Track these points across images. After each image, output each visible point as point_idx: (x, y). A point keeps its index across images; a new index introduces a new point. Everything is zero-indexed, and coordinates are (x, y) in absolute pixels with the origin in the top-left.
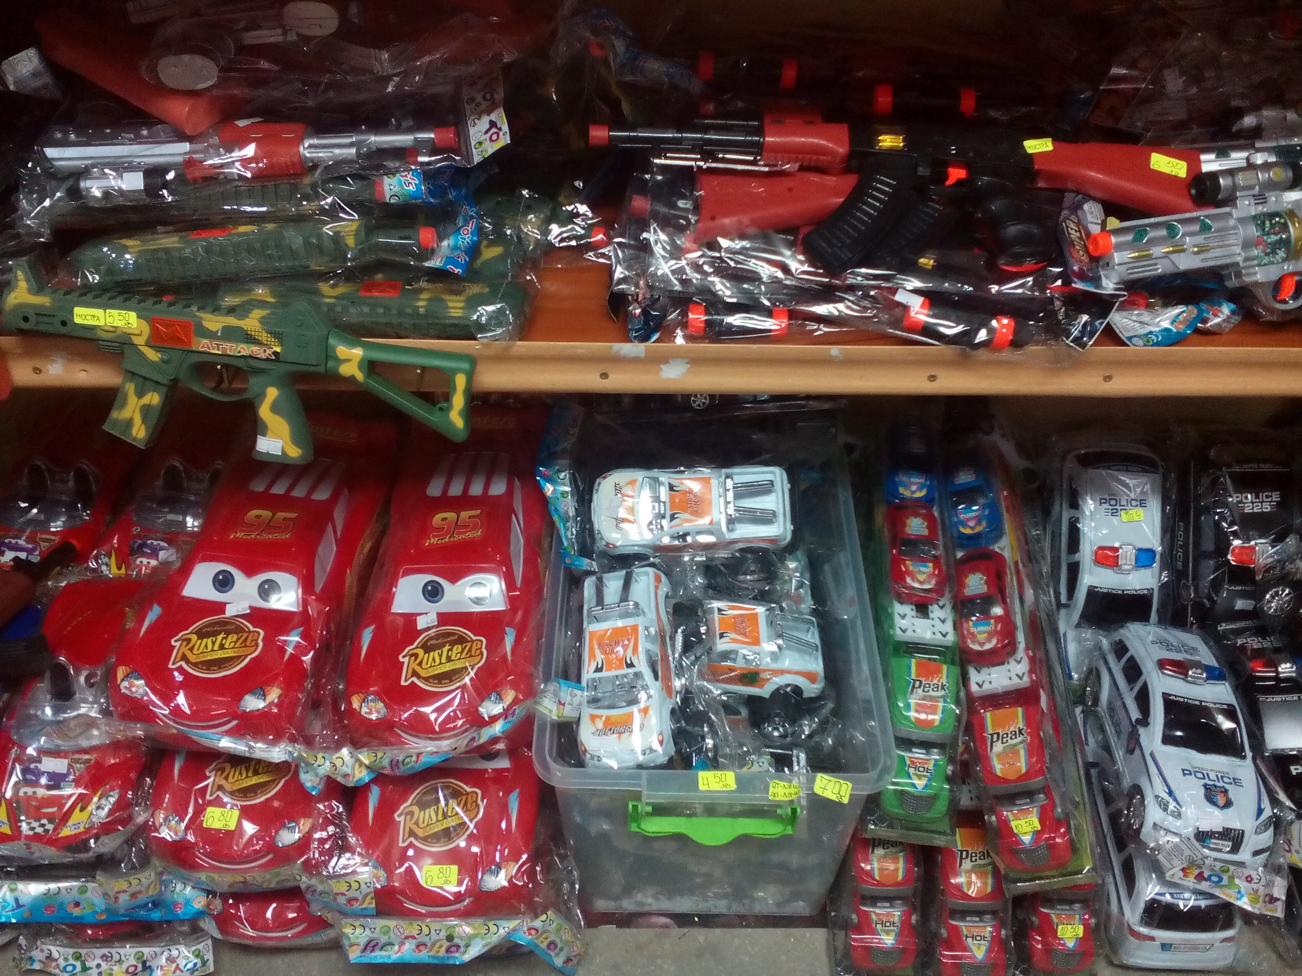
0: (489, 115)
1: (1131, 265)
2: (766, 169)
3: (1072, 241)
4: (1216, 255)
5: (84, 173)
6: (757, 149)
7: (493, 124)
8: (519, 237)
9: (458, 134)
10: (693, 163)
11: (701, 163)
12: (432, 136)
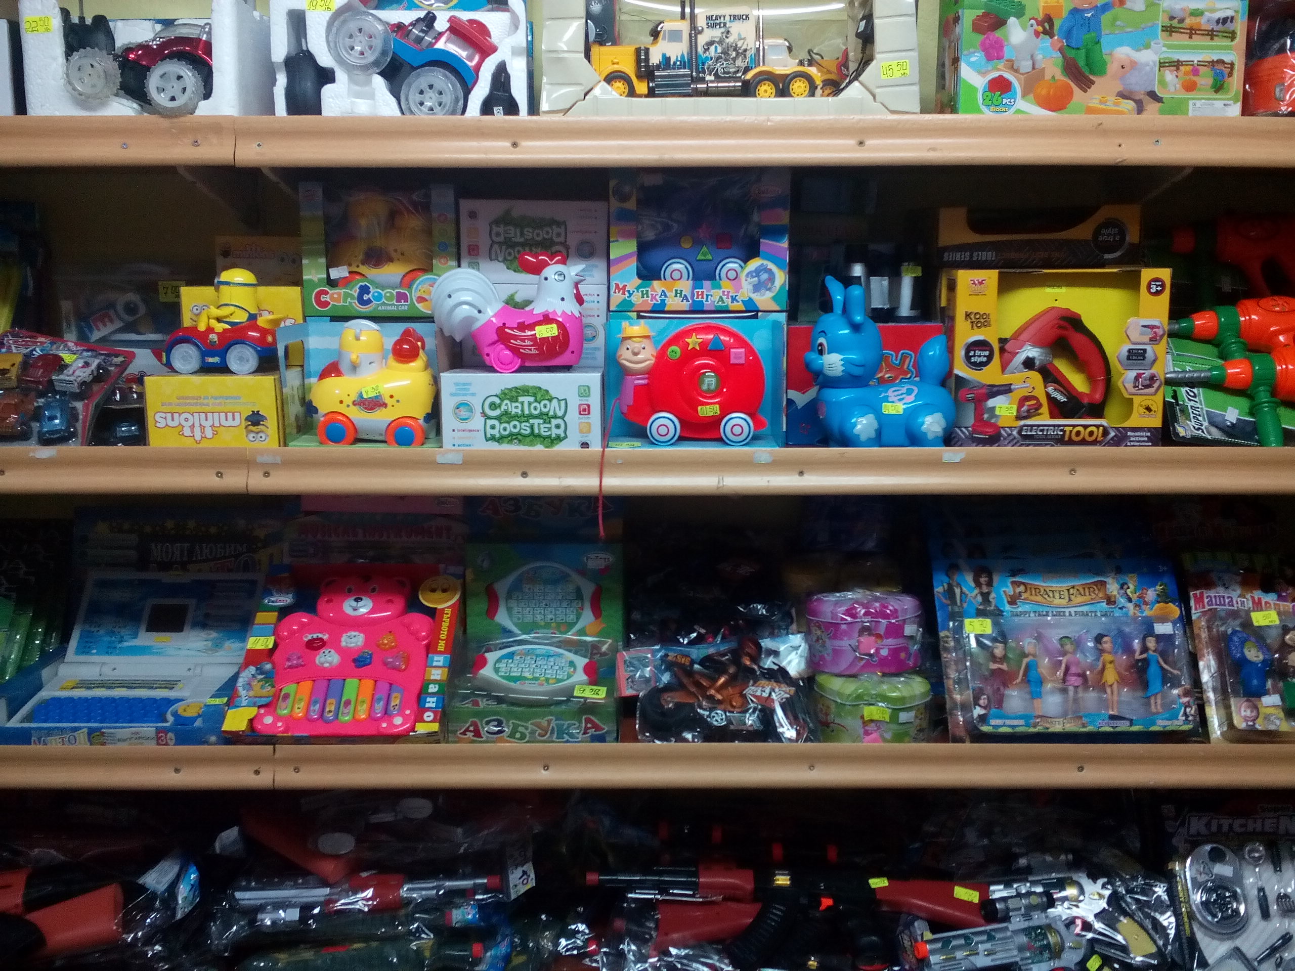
0: (523, 866)
1: (943, 965)
2: (701, 900)
3: (905, 948)
4: (1000, 956)
5: (261, 908)
6: (694, 886)
7: (525, 873)
8: (538, 948)
9: (502, 880)
10: (653, 896)
11: (659, 897)
12: (485, 881)
